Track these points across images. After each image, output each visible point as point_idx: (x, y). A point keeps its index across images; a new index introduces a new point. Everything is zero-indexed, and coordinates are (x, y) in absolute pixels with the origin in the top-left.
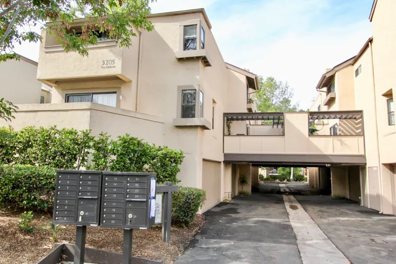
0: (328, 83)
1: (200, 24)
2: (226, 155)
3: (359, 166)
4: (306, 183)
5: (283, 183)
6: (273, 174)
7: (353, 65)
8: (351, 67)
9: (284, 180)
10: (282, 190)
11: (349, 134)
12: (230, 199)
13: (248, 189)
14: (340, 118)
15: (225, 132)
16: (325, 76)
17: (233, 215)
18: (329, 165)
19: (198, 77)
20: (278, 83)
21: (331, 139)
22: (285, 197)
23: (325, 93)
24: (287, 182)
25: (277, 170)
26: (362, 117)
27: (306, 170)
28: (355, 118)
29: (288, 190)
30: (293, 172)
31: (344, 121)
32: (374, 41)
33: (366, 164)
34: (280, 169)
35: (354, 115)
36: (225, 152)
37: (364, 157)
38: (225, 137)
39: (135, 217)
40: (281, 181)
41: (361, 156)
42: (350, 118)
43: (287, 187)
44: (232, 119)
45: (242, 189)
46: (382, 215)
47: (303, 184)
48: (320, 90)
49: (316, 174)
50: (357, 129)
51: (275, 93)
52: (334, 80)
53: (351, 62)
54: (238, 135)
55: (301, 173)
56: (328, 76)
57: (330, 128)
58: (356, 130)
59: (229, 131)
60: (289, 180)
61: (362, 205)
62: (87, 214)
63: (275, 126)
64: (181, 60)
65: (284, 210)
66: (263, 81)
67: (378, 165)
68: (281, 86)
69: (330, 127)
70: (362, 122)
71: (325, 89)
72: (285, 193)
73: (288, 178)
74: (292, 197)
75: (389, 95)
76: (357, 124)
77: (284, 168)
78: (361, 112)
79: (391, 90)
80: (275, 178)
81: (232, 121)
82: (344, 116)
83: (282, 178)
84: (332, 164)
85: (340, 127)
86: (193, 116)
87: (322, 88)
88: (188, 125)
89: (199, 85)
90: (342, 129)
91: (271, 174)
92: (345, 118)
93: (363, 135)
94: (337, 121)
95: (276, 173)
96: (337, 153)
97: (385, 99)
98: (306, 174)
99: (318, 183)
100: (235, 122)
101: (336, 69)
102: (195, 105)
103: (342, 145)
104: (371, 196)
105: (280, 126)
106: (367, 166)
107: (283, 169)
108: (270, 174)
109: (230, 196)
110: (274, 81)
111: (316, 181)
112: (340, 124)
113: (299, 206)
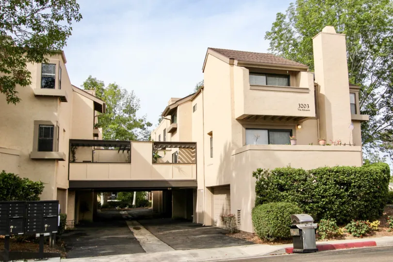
0: (171, 113)
1: (59, 64)
2: (71, 182)
3: (192, 189)
4: (150, 208)
5: (124, 211)
6: (113, 200)
7: (192, 101)
8: (190, 102)
9: (126, 207)
10: (124, 217)
11: (186, 162)
12: (73, 226)
13: (89, 217)
14: (179, 147)
15: (70, 159)
16: (169, 108)
17: (86, 237)
18: (170, 189)
19: (56, 114)
20: (122, 92)
21: (170, 166)
22: (128, 222)
23: (170, 121)
24: (130, 209)
25: (116, 195)
26: (196, 148)
27: (151, 194)
28: (192, 148)
29: (130, 216)
30: (136, 196)
31: (183, 150)
32: (204, 89)
33: (197, 187)
34: (120, 193)
35: (190, 146)
36: (70, 179)
37: (195, 181)
38: (70, 164)
39: (49, 226)
40: (122, 208)
41: (193, 181)
42: (188, 148)
43: (129, 214)
44: (78, 145)
45: (83, 216)
46: (204, 226)
47: (147, 210)
48: (165, 117)
49: (160, 197)
50: (193, 157)
51: (118, 103)
52: (176, 111)
53: (190, 98)
54: (85, 162)
55: (146, 197)
56: (171, 108)
57: (173, 155)
58: (191, 158)
59: (74, 157)
60: (131, 206)
61: (194, 222)
62: (15, 227)
63: (121, 151)
64: (39, 97)
65: (129, 231)
66: (104, 88)
67: (203, 188)
68: (126, 96)
69: (173, 153)
70: (196, 152)
71: (169, 117)
72: (128, 219)
73: (130, 204)
74: (135, 222)
75: (211, 134)
76: (193, 153)
77: (125, 192)
78: (195, 143)
79: (212, 132)
80: (115, 204)
81: (77, 147)
82: (183, 147)
83: (123, 204)
84: (172, 188)
85: (179, 155)
86: (51, 150)
87: (167, 115)
88: (46, 158)
89: (57, 122)
90: (181, 157)
91: (110, 201)
92: (184, 148)
93: (196, 163)
94: (177, 149)
95: (115, 199)
96: (175, 178)
97: (210, 137)
98: (151, 199)
99: (162, 207)
100: (80, 148)
101: (178, 103)
102: (52, 140)
103: (179, 171)
104: (199, 213)
105: (126, 152)
106: (198, 189)
107: (124, 194)
108: (108, 201)
109: (73, 224)
110: (117, 89)
111: (160, 205)
112: (179, 152)
113: (141, 227)
